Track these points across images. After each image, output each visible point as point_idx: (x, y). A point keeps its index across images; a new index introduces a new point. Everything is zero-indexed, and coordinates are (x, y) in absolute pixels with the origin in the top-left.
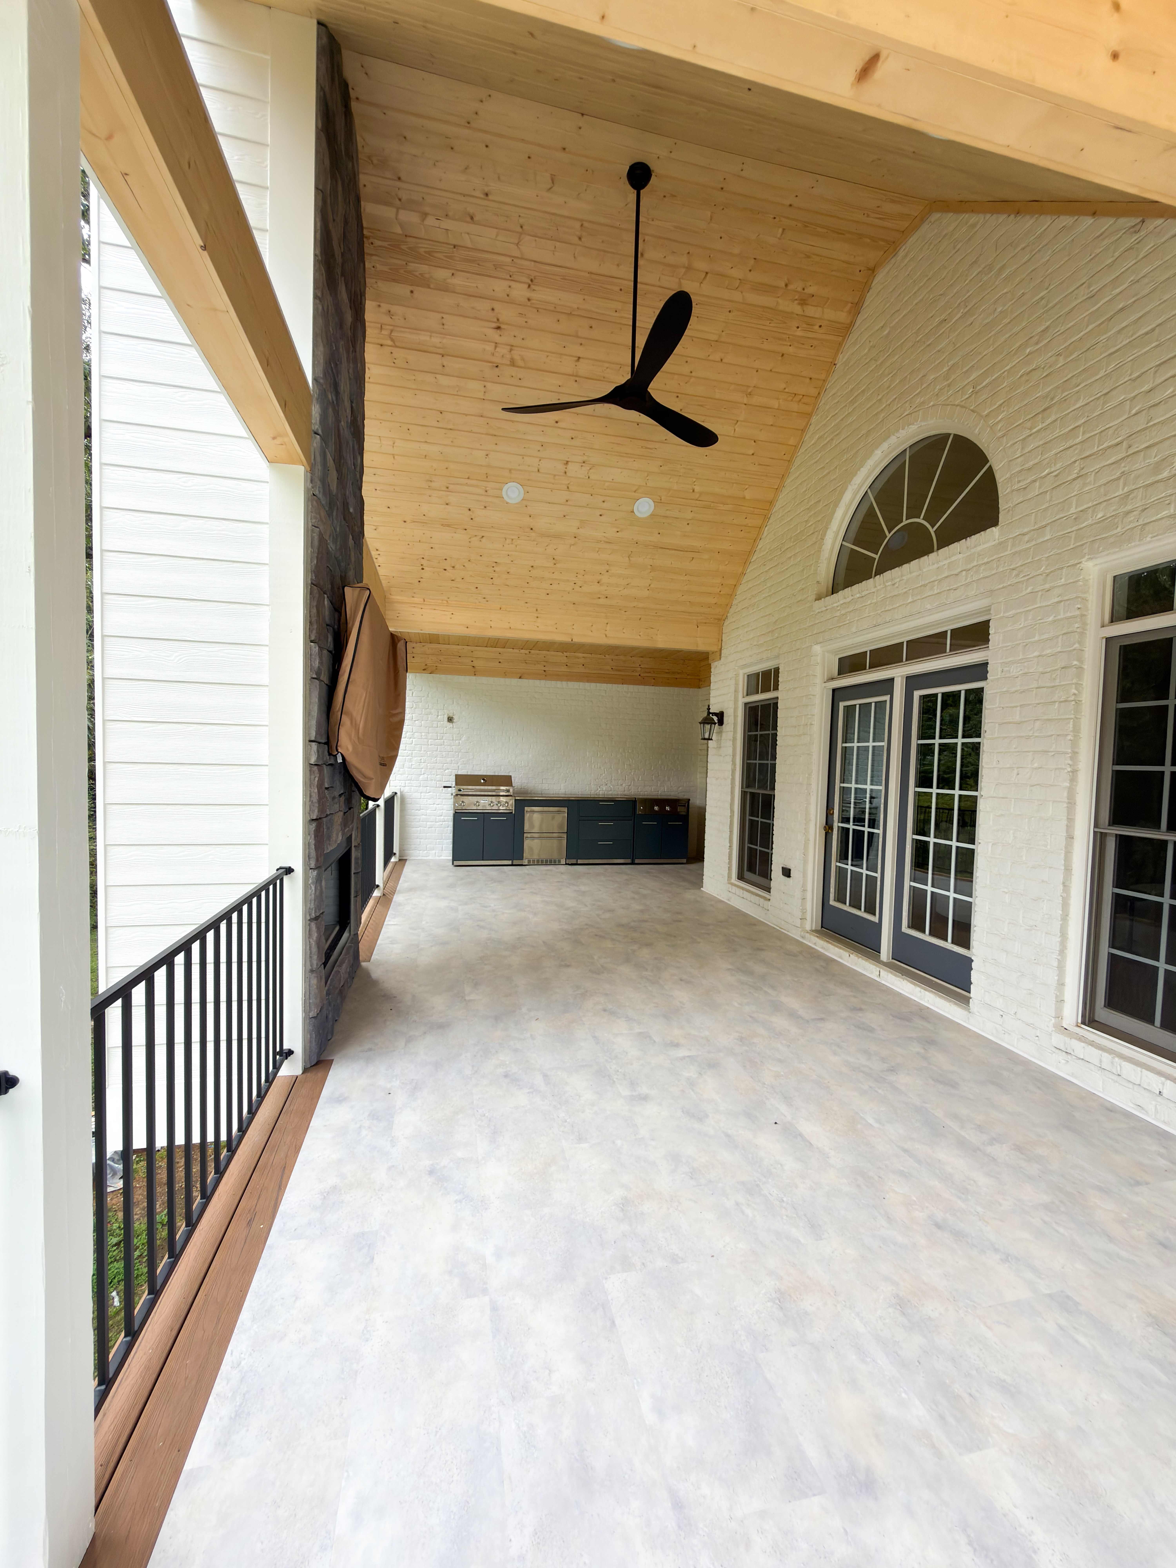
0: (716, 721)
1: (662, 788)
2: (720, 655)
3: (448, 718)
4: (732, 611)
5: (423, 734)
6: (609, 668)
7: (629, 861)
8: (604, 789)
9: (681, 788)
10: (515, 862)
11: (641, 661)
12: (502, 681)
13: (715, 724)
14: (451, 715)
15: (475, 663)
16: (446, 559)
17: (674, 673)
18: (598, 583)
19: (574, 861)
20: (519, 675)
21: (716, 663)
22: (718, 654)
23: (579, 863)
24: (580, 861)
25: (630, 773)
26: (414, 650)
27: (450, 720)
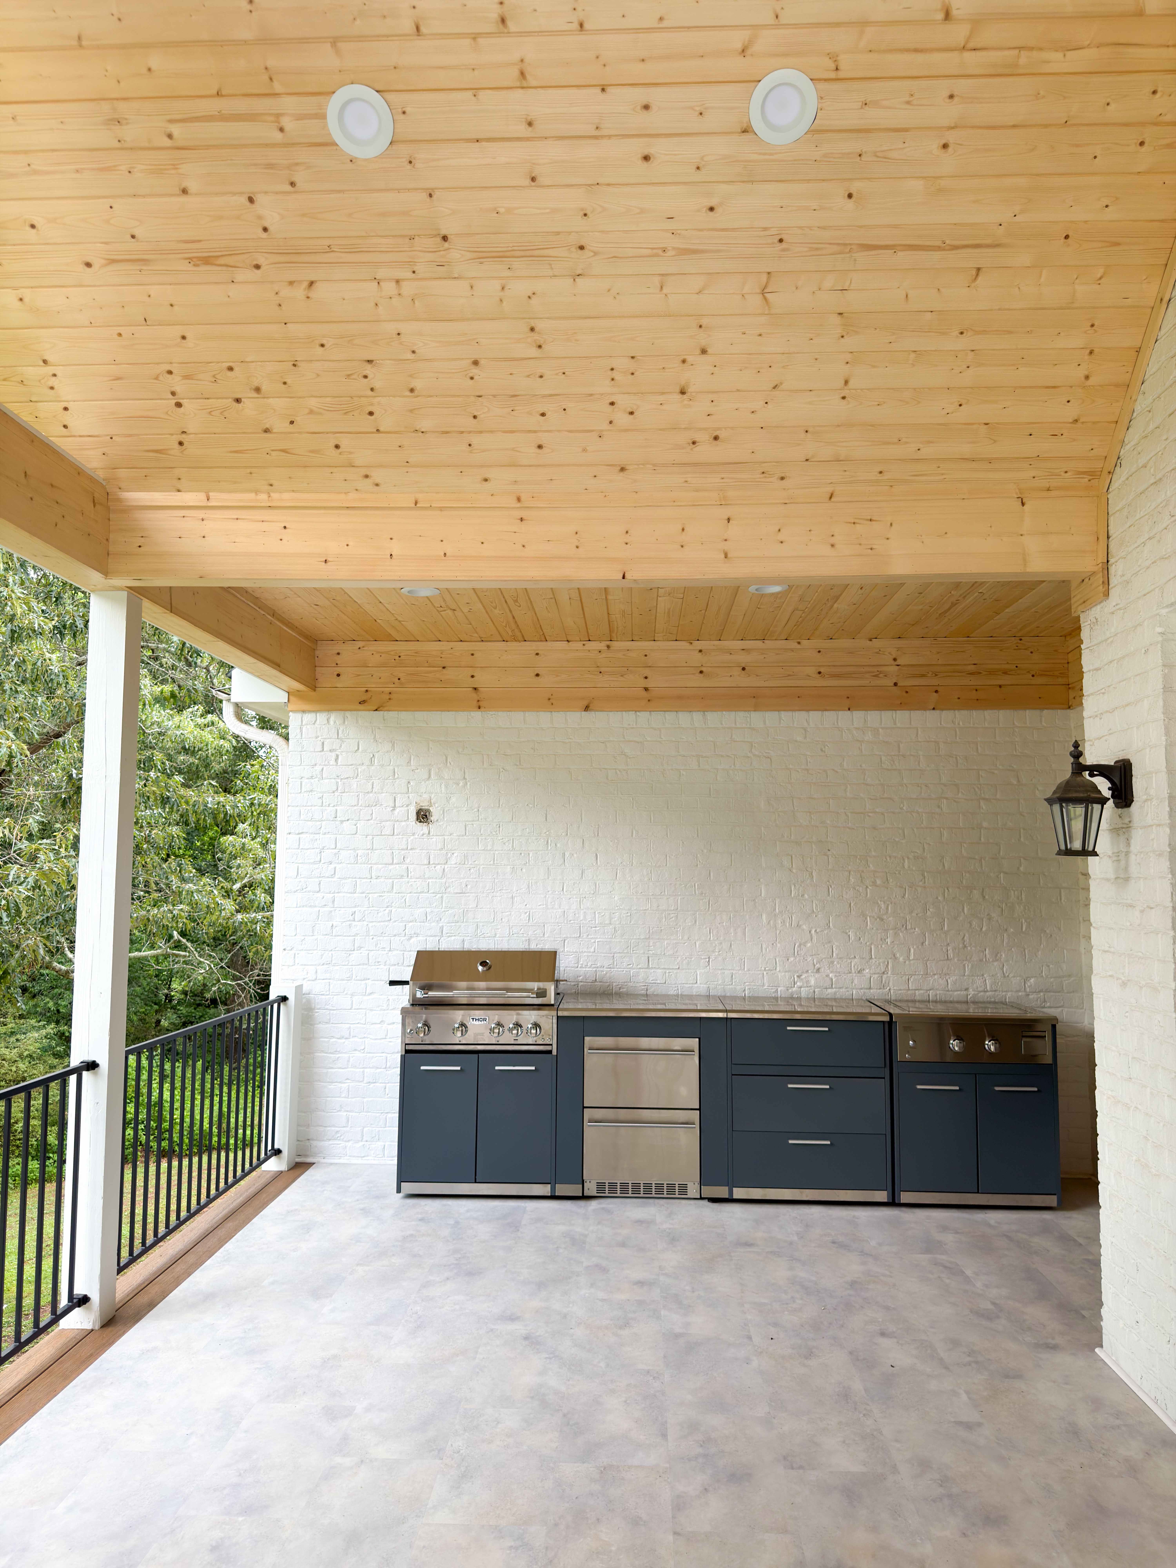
0: (1107, 793)
1: (979, 982)
2: (1107, 582)
3: (418, 813)
4: (1133, 437)
5: (360, 852)
6: (812, 671)
7: (882, 1196)
8: (812, 982)
9: (1032, 980)
10: (561, 1189)
11: (898, 649)
12: (544, 718)
13: (1103, 801)
14: (425, 805)
15: (478, 682)
16: (231, 369)
17: (992, 673)
18: (683, 392)
19: (722, 1192)
20: (585, 703)
21: (1096, 612)
22: (1099, 578)
23: (735, 1197)
24: (738, 1193)
25: (883, 940)
26: (338, 659)
27: (423, 816)
